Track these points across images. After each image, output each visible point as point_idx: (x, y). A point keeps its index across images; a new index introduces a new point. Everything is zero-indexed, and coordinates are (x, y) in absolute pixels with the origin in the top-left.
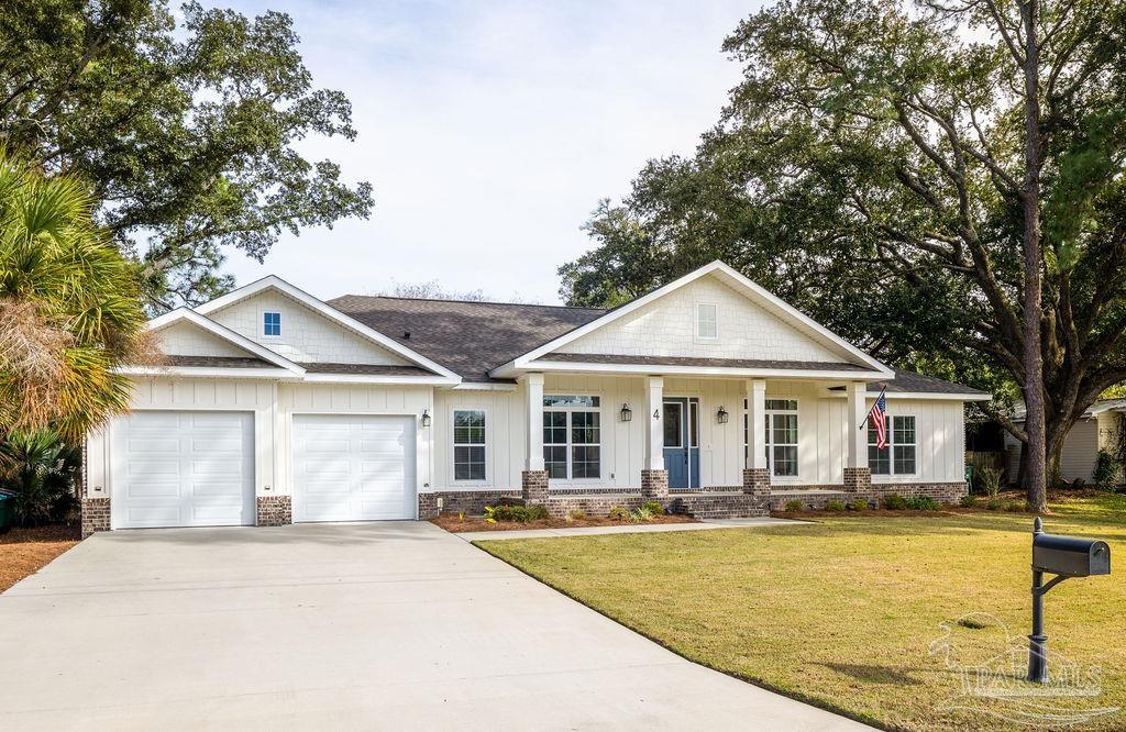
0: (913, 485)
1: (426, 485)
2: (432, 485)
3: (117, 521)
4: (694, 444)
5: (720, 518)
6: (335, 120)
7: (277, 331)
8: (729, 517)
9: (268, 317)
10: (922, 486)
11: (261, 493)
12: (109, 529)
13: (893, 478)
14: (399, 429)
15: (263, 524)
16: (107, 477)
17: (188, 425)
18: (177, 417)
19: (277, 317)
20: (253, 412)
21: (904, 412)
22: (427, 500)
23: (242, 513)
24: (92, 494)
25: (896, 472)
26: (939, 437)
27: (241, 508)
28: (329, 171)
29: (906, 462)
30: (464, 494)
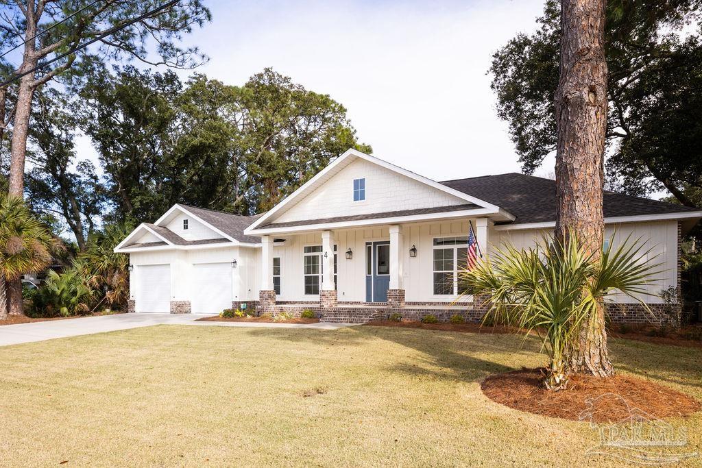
1: (236, 297)
3: (138, 308)
7: (188, 228)
11: (172, 299)
12: (135, 312)
15: (171, 312)
16: (135, 291)
19: (187, 221)
20: (170, 264)
24: (131, 298)
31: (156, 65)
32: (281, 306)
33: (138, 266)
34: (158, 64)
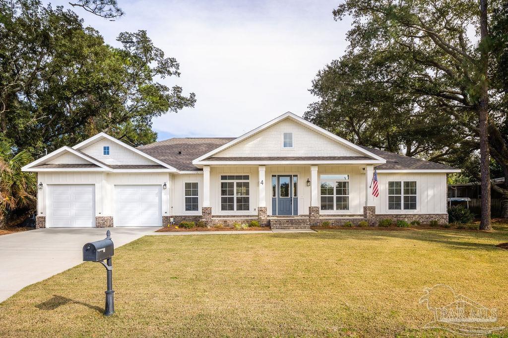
0: (414, 215)
1: (166, 213)
2: (168, 213)
3: (48, 225)
4: (295, 195)
5: (284, 228)
6: (172, 70)
7: (108, 154)
8: (289, 229)
9: (105, 148)
10: (420, 215)
11: (97, 215)
12: (45, 228)
13: (402, 211)
14: (156, 190)
15: (97, 227)
16: (44, 208)
17: (73, 189)
18: (69, 186)
19: (108, 148)
20: (94, 184)
21: (410, 179)
22: (166, 219)
23: (92, 223)
24: (39, 215)
25: (405, 208)
26: (431, 192)
27: (92, 221)
28: (178, 89)
29: (411, 204)
30: (189, 217)
31: (73, 5)
32: (224, 219)
33: (48, 185)
34: (75, 5)
